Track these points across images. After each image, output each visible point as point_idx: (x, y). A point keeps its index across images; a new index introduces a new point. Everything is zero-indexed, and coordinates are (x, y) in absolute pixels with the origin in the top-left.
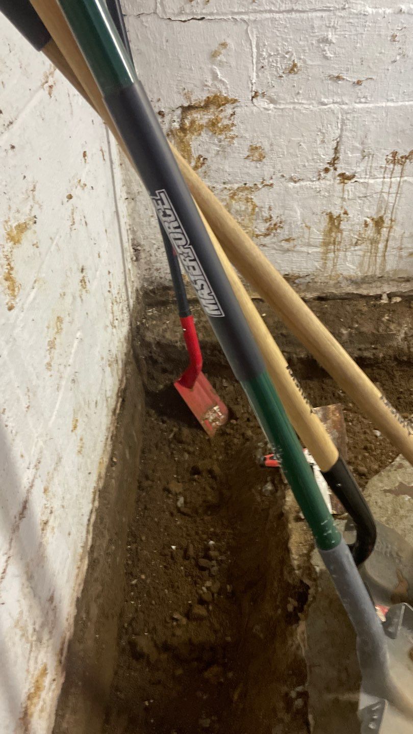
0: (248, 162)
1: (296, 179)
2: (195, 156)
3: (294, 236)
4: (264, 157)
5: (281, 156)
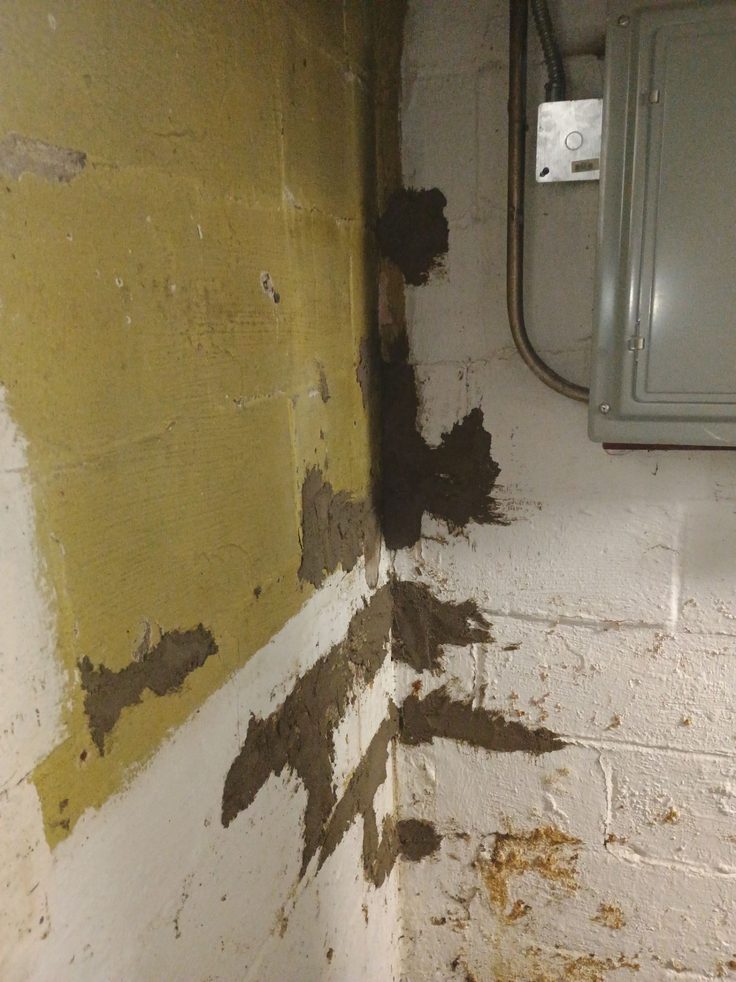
0: (597, 926)
1: (680, 967)
2: (512, 899)
4: (624, 924)
5: (653, 928)
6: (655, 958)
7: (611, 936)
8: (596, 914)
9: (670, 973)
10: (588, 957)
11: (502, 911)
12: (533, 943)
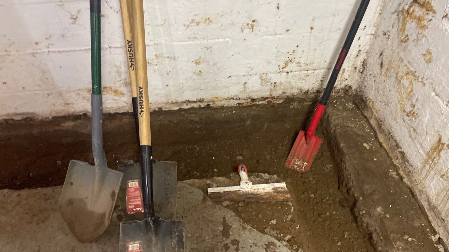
0: (422, 58)
1: (437, 93)
2: (406, 33)
3: (418, 131)
4: (430, 62)
5: (438, 69)
6: (432, 84)
7: (424, 65)
8: (424, 52)
9: (433, 94)
10: (414, 72)
11: (401, 37)
12: (403, 56)
